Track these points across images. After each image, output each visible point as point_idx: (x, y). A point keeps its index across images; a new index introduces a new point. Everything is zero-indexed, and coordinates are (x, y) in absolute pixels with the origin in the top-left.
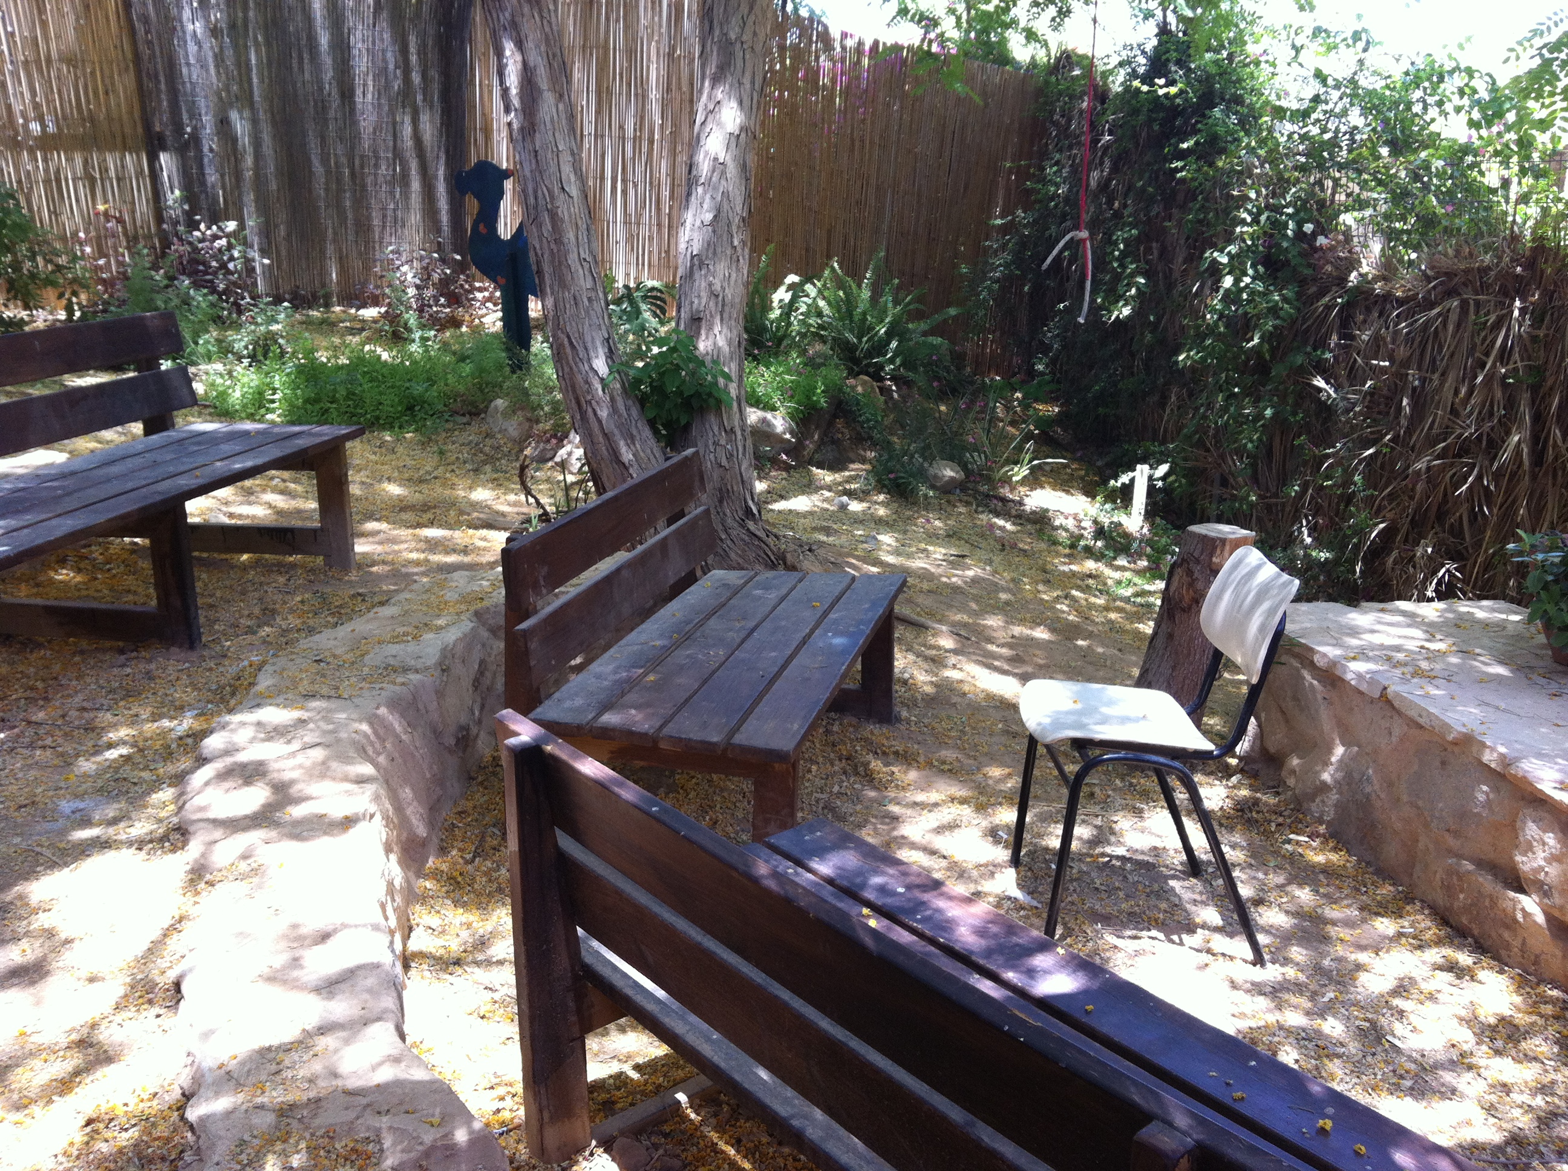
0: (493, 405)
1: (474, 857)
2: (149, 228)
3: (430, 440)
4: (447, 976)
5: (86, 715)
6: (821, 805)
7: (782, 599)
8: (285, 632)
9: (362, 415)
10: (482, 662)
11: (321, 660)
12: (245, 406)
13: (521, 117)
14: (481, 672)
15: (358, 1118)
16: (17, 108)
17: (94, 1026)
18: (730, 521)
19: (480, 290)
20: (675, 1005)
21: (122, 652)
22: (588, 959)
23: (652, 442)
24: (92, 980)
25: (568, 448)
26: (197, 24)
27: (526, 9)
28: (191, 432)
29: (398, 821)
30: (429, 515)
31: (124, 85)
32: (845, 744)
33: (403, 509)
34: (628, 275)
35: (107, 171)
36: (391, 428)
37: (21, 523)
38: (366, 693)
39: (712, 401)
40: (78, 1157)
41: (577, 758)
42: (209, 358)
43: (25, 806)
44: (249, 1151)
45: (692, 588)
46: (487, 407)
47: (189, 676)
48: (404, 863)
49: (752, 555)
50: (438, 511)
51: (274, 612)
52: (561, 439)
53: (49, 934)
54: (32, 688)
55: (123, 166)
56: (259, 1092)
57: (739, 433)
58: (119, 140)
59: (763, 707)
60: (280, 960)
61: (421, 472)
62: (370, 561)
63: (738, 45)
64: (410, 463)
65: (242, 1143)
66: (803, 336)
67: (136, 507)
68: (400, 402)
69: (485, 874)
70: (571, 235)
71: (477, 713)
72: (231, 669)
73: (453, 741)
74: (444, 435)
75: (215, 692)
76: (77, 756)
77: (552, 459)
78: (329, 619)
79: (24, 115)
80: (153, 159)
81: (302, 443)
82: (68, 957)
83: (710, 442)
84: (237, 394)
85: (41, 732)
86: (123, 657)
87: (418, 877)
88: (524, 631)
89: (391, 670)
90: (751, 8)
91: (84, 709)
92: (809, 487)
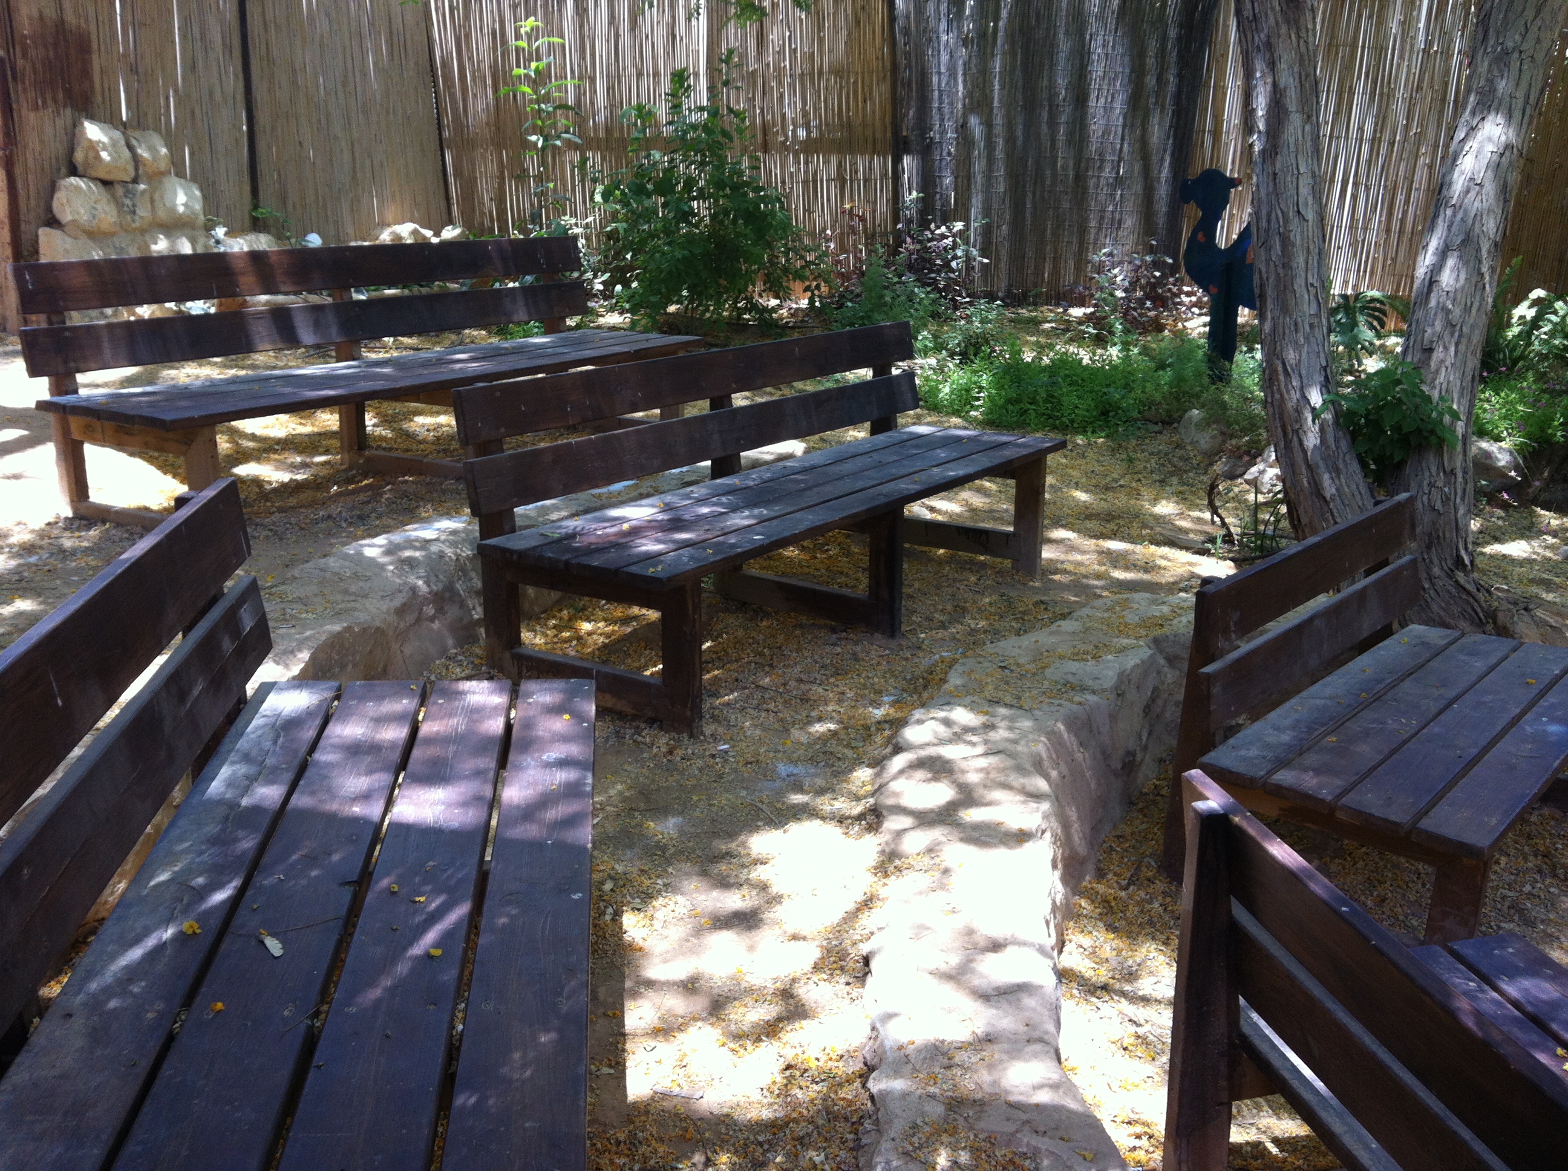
0: (1187, 415)
1: (1129, 884)
2: (886, 227)
3: (1120, 446)
4: (1094, 999)
5: (802, 686)
6: (1507, 904)
7: (1492, 668)
8: (973, 632)
9: (1058, 418)
10: (1155, 689)
11: (1005, 667)
12: (952, 402)
13: (1264, 139)
14: (1153, 699)
15: (1017, 1131)
16: (789, 115)
17: (794, 980)
18: (1436, 571)
19: (1188, 294)
20: (1335, 1102)
21: (833, 630)
22: (1246, 1029)
23: (1359, 477)
24: (795, 937)
25: (1261, 466)
26: (951, 35)
27: (1283, 30)
28: (911, 433)
29: (1064, 840)
30: (1112, 526)
31: (880, 92)
32: (1544, 838)
33: (1089, 517)
34: (1346, 282)
35: (856, 173)
36: (1084, 432)
37: (773, 514)
38: (1045, 707)
39: (1433, 440)
40: (778, 1096)
41: (1266, 836)
42: (925, 353)
43: (751, 763)
44: (920, 1135)
45: (1386, 642)
46: (1181, 417)
47: (888, 662)
48: (1064, 880)
49: (1456, 610)
50: (1122, 522)
51: (964, 610)
52: (1254, 454)
53: (763, 887)
54: (762, 654)
55: (870, 169)
56: (931, 1083)
57: (1460, 475)
58: (870, 146)
59: (1455, 793)
60: (954, 960)
61: (1108, 479)
62: (1054, 568)
63: (1516, 55)
64: (1098, 469)
65: (915, 1126)
66: (1543, 357)
67: (864, 508)
68: (1096, 407)
69: (1138, 903)
70: (1301, 260)
71: (1144, 738)
72: (925, 661)
73: (1119, 766)
74: (1134, 442)
75: (909, 682)
76: (794, 723)
77: (1241, 475)
78: (1014, 624)
79: (794, 124)
80: (897, 161)
81: (1009, 454)
82: (778, 912)
83: (1425, 483)
84: (947, 390)
85: (767, 696)
86: (834, 636)
87: (1074, 894)
88: (1208, 675)
89: (1071, 687)
90: (1538, 11)
91: (800, 681)
92: (1529, 530)
